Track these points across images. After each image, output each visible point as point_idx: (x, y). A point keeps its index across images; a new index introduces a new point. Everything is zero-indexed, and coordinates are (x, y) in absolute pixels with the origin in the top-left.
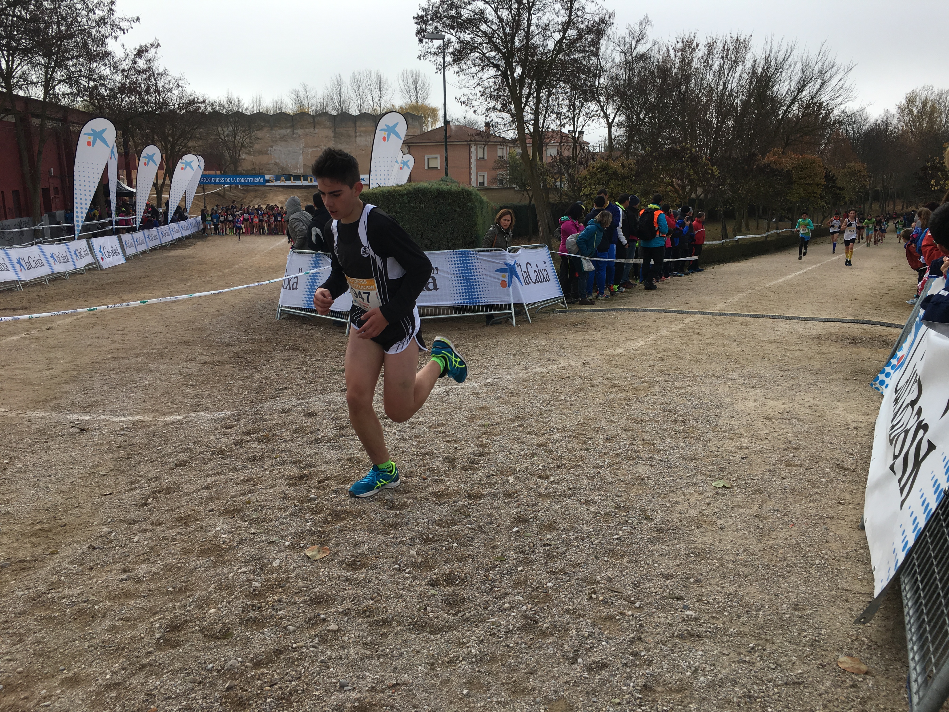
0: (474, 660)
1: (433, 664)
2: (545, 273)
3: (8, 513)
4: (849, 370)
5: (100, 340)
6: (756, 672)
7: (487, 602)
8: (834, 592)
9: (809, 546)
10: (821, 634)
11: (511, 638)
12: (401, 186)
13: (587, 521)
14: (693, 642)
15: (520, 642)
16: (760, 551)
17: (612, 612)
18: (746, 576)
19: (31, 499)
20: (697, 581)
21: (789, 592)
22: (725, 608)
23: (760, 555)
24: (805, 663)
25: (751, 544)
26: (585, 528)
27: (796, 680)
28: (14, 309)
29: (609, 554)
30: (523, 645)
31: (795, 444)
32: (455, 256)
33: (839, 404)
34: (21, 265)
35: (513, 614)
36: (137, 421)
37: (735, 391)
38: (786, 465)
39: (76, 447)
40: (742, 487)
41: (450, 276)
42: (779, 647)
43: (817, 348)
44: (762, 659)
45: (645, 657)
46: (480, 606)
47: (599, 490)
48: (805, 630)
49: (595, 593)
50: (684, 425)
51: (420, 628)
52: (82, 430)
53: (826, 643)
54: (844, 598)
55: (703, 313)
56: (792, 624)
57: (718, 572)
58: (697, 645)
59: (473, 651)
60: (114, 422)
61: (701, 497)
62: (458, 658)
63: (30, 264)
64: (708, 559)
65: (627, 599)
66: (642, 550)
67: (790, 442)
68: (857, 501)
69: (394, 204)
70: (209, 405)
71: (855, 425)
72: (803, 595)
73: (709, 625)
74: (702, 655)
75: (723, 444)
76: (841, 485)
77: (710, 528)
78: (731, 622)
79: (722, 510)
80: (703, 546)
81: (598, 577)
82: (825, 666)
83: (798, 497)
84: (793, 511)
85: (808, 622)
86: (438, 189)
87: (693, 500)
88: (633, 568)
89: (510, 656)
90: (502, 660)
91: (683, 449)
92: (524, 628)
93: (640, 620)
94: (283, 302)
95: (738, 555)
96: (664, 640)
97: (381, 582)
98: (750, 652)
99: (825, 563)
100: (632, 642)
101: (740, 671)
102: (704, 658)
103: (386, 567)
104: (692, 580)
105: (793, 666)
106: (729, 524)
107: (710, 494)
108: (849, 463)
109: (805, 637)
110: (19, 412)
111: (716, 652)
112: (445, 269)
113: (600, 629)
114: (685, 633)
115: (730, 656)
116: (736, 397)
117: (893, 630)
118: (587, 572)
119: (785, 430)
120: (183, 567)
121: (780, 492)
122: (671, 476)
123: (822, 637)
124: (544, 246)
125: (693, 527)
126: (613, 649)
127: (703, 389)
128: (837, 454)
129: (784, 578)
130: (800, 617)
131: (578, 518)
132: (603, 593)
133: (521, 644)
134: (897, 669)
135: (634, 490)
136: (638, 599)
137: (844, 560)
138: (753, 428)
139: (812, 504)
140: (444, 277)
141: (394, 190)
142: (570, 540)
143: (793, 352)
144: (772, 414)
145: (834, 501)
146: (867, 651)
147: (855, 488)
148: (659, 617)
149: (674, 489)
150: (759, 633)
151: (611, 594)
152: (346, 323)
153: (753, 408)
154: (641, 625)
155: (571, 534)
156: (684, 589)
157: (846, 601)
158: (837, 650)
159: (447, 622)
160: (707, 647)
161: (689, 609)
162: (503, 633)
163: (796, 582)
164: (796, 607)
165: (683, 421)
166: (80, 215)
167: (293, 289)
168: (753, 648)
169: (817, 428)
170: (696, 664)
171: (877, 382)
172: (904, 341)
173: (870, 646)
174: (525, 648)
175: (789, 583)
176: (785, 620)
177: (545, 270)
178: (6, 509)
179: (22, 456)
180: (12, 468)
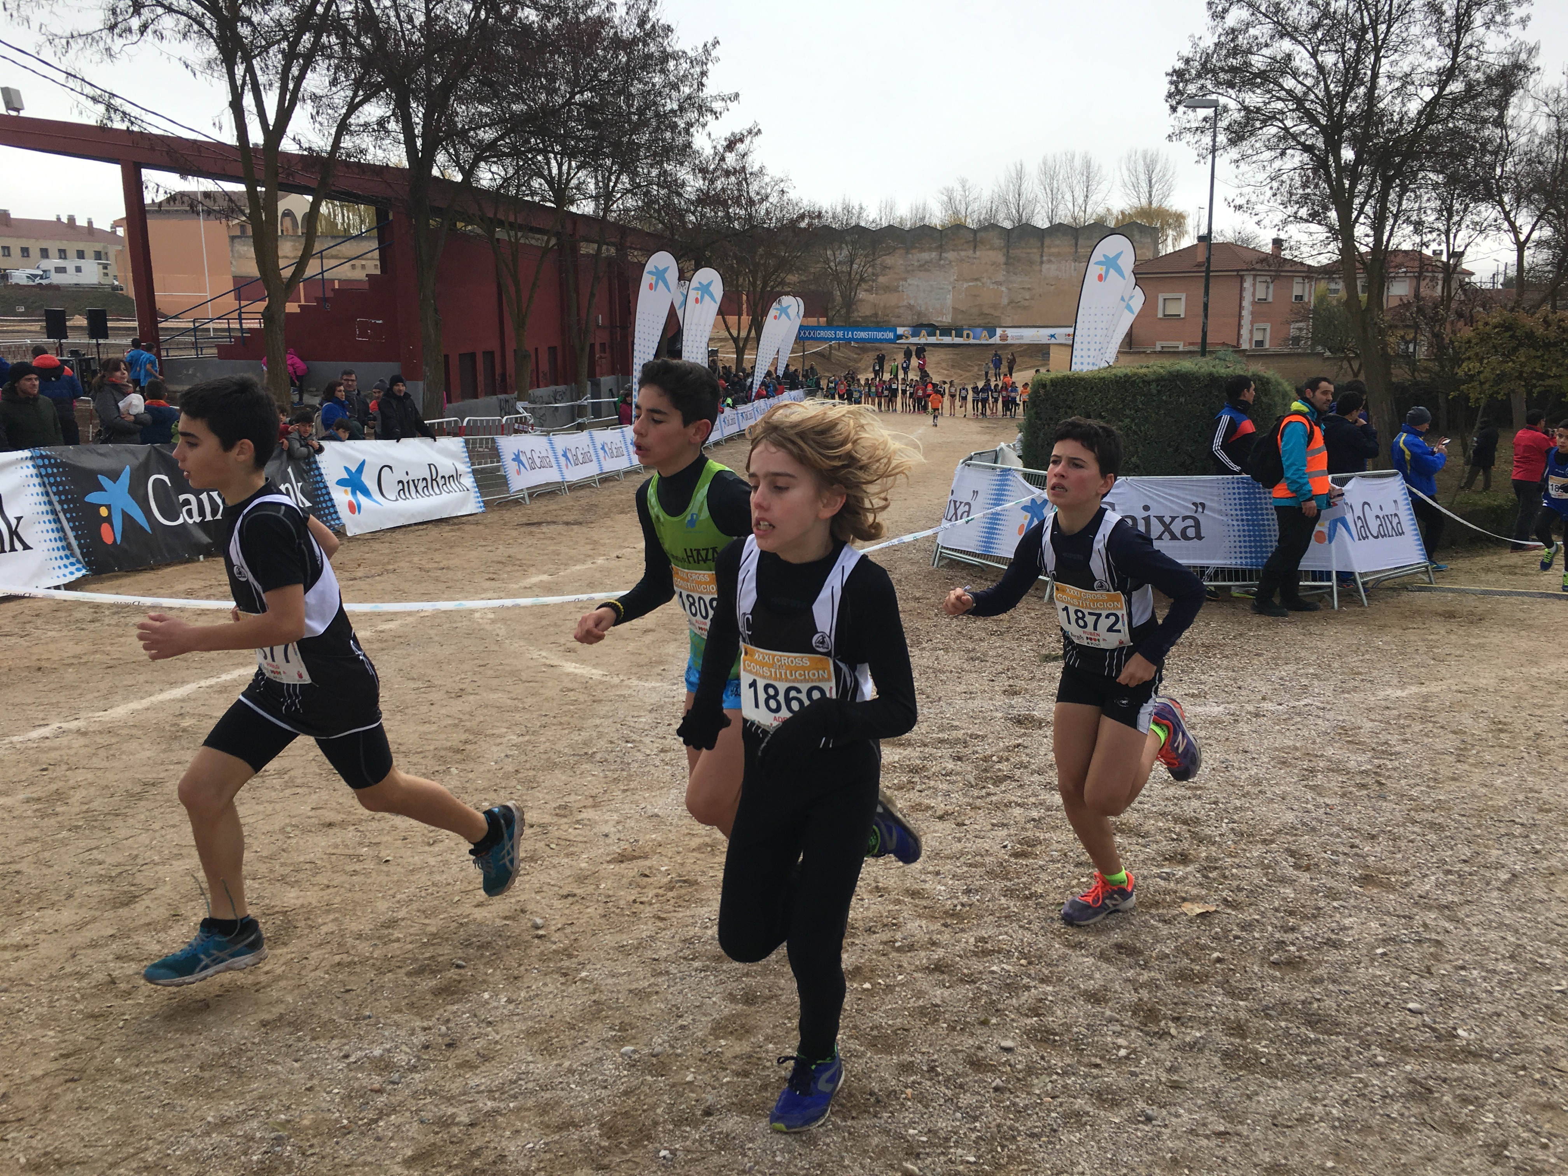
2: (1395, 520)
17: (1556, 1098)
29: (1545, 1012)
32: (1236, 486)
35: (1390, 1073)
41: (1224, 518)
69: (1134, 396)
86: (1211, 375)
94: (943, 542)
112: (1216, 506)
113: (1536, 1118)
124: (1395, 475)
140: (1215, 519)
141: (1135, 374)
177: (1396, 515)
178: (650, 810)
179: (647, 740)
180: (640, 756)
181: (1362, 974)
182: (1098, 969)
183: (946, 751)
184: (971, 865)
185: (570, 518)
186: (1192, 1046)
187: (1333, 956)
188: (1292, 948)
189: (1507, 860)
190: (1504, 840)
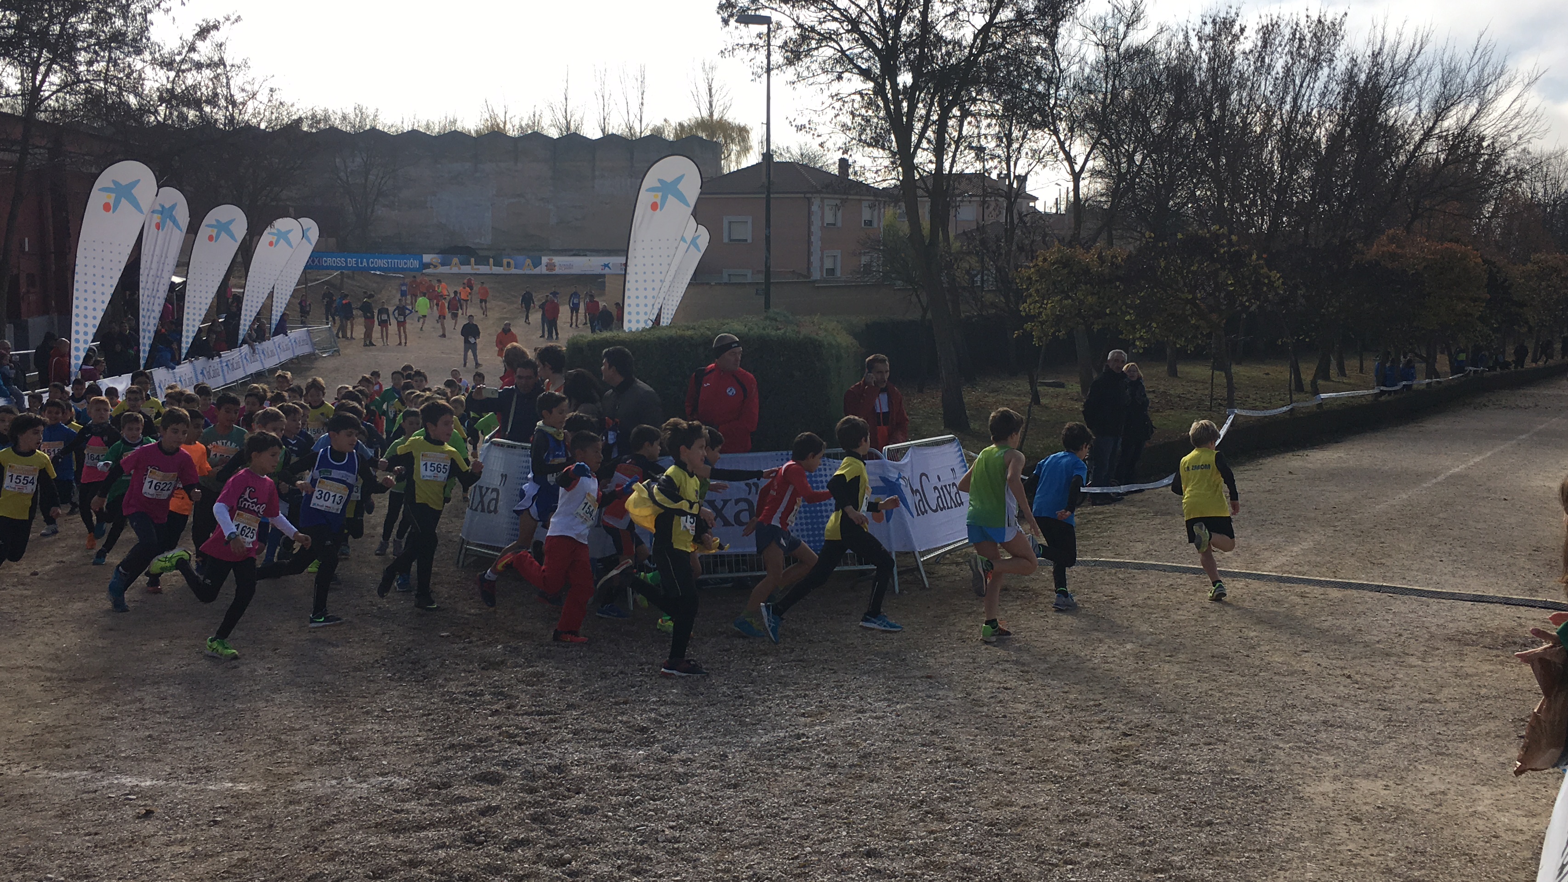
2: (954, 491)
4: (1509, 715)
43: (1456, 662)
71: (1511, 836)
86: (764, 337)
94: (467, 536)
119: (1386, 845)
124: (953, 440)
138: (1328, 839)
144: (1364, 808)
167: (490, 512)
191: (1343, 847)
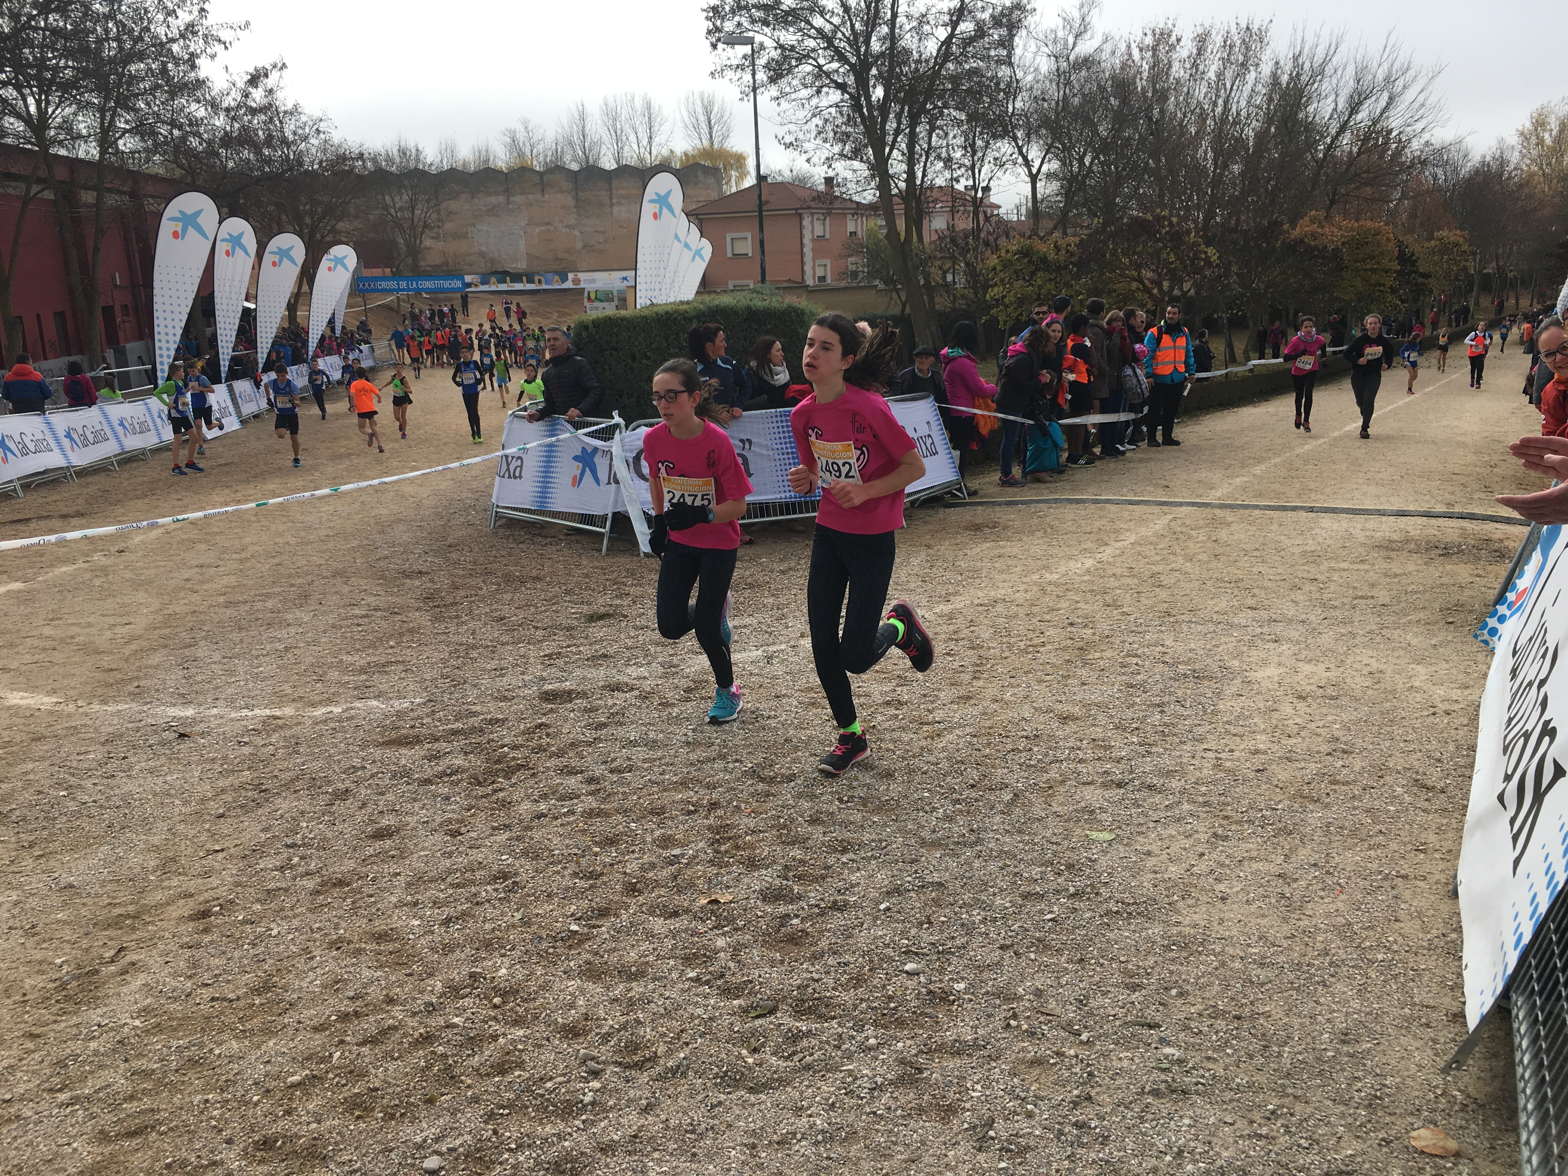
0: (820, 1137)
1: (754, 1146)
2: (929, 441)
3: (71, 886)
4: (1437, 606)
5: (204, 570)
6: (1277, 1154)
7: (840, 1036)
8: (1406, 1010)
9: (1367, 929)
10: (1384, 1085)
11: (879, 1098)
12: (688, 303)
13: (1001, 890)
14: (1176, 1102)
15: (893, 1107)
16: (1286, 938)
17: (1044, 1050)
18: (1263, 984)
19: (105, 860)
20: (1181, 994)
21: (1334, 1011)
22: (1227, 1041)
23: (1286, 945)
24: (1358, 1137)
25: (1272, 926)
26: (998, 901)
27: (1344, 1168)
28: (64, 517)
29: (1038, 947)
30: (899, 1112)
31: (1346, 743)
32: (779, 419)
33: (1419, 668)
34: (72, 439)
35: (882, 1057)
36: (269, 717)
37: (1245, 649)
38: (1331, 783)
39: (173, 767)
40: (1257, 823)
41: (770, 453)
42: (1316, 1109)
43: (1385, 565)
44: (1288, 1132)
45: (1098, 1130)
46: (828, 1043)
47: (1020, 832)
48: (1358, 1079)
49: (1015, 1016)
50: (1162, 712)
51: (732, 1083)
52: (182, 735)
53: (1394, 1102)
54: (1423, 1020)
55: (1193, 504)
56: (1338, 1067)
57: (1217, 978)
58: (1181, 1108)
59: (818, 1122)
60: (232, 720)
61: (1188, 843)
62: (794, 1134)
63: (86, 438)
64: (1200, 953)
65: (1068, 1027)
66: (1091, 940)
67: (1337, 739)
68: (1447, 845)
69: (677, 334)
70: (384, 687)
71: (1446, 706)
72: (1356, 1016)
73: (1201, 1072)
74: (1189, 1126)
75: (1226, 745)
76: (1421, 818)
77: (1204, 898)
78: (1238, 1067)
79: (1222, 865)
80: (1192, 931)
81: (1020, 989)
82: (1392, 1141)
83: (1349, 840)
84: (1341, 866)
85: (1364, 1065)
86: (749, 308)
87: (1175, 849)
88: (1077, 971)
89: (877, 1131)
90: (865, 1138)
91: (1159, 755)
92: (900, 1082)
93: (1088, 1065)
94: (497, 500)
95: (1249, 945)
96: (1127, 1100)
97: (668, 1001)
98: (1269, 1119)
99: (1393, 959)
100: (1076, 1104)
101: (1252, 1153)
102: (1193, 1131)
103: (675, 975)
104: (1174, 992)
105: (1338, 1142)
106: (1235, 890)
107: (1203, 837)
108: (1434, 777)
109: (1359, 1090)
110: (80, 703)
111: (1212, 1120)
112: (762, 441)
113: (1023, 1080)
114: (1163, 1086)
115: (1236, 1126)
116: (1247, 659)
117: (1504, 1076)
118: (1002, 980)
119: (1330, 718)
120: (351, 981)
121: (1319, 832)
122: (1139, 806)
123: (1387, 1091)
124: (927, 397)
125: (1175, 898)
126: (1045, 1117)
127: (1193, 646)
128: (1414, 760)
129: (1325, 986)
130: (1352, 1056)
131: (986, 884)
132: (1028, 1017)
133: (896, 1110)
134: (1509, 1145)
135: (1079, 831)
136: (1086, 1027)
137: (1425, 952)
138: (1276, 715)
139: (1372, 852)
140: (762, 455)
141: (676, 311)
142: (974, 923)
143: (1345, 574)
144: (1308, 688)
145: (1409, 847)
146: (1461, 1114)
147: (1445, 821)
148: (1120, 1059)
149: (1144, 829)
150: (1283, 1085)
151: (1042, 1019)
152: (602, 534)
153: (1276, 679)
154: (1090, 1074)
155: (975, 913)
156: (1161, 1008)
157: (1428, 1025)
158: (1412, 1114)
159: (775, 1072)
160: (1198, 1111)
161: (1168, 1044)
162: (866, 1090)
163: (1344, 993)
164: (1345, 1038)
165: (1158, 705)
166: (165, 352)
167: (515, 478)
168: (1273, 1112)
169: (1382, 713)
170: (1180, 1142)
171: (1485, 632)
172: (1527, 561)
173: (1466, 1106)
174: (903, 1117)
175: (1333, 995)
176: (1326, 1062)
177: (929, 436)
178: (67, 879)
179: (88, 784)
180: (72, 806)
181: (862, 938)
182: (583, 992)
183: (459, 743)
184: (458, 886)
185: (71, 510)
186: (674, 1071)
187: (837, 921)
188: (795, 921)
189: (1010, 779)
190: (1010, 756)
191: (1291, 722)
